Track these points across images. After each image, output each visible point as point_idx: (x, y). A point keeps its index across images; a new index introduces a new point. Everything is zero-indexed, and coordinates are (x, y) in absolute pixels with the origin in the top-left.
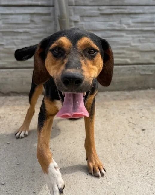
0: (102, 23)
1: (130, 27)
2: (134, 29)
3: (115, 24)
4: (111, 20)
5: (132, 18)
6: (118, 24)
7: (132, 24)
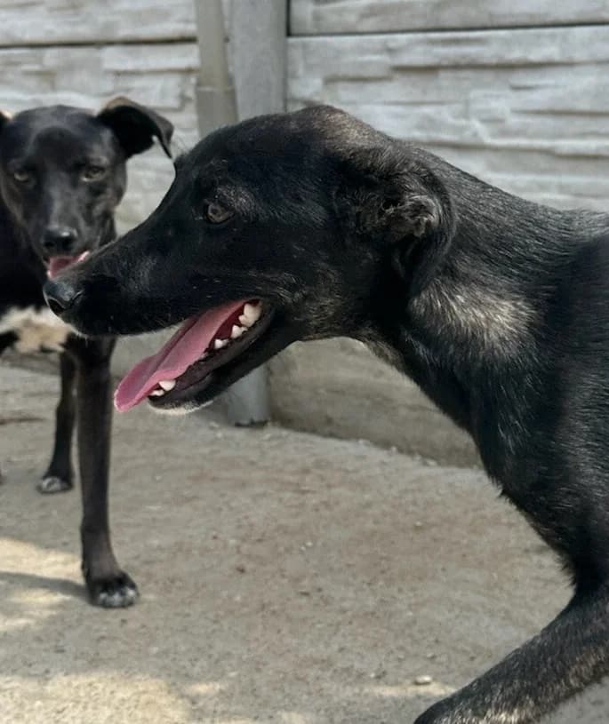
0: (399, 109)
1: (505, 133)
2: (523, 142)
3: (446, 114)
4: (432, 96)
5: (517, 88)
6: (456, 117)
7: (514, 121)
